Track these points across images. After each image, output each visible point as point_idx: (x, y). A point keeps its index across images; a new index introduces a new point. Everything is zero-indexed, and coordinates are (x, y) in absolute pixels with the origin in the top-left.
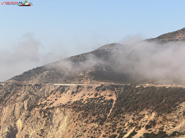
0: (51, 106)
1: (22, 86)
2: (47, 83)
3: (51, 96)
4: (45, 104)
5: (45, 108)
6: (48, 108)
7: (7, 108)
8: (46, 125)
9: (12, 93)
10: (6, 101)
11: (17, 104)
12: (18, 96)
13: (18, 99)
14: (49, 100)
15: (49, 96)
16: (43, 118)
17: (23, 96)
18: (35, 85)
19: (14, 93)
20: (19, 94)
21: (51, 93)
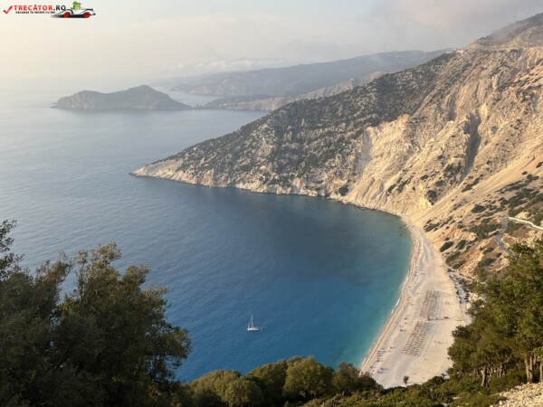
0: (536, 84)
1: (489, 54)
2: (532, 46)
3: (537, 68)
4: (527, 81)
5: (526, 86)
6: (530, 88)
7: (467, 86)
8: (526, 113)
9: (474, 64)
10: (466, 77)
11: (481, 82)
12: (483, 69)
13: (484, 73)
14: (532, 75)
15: (533, 68)
16: (522, 102)
17: (490, 68)
18: (512, 51)
19: (477, 65)
20: (485, 66)
21: (537, 63)
